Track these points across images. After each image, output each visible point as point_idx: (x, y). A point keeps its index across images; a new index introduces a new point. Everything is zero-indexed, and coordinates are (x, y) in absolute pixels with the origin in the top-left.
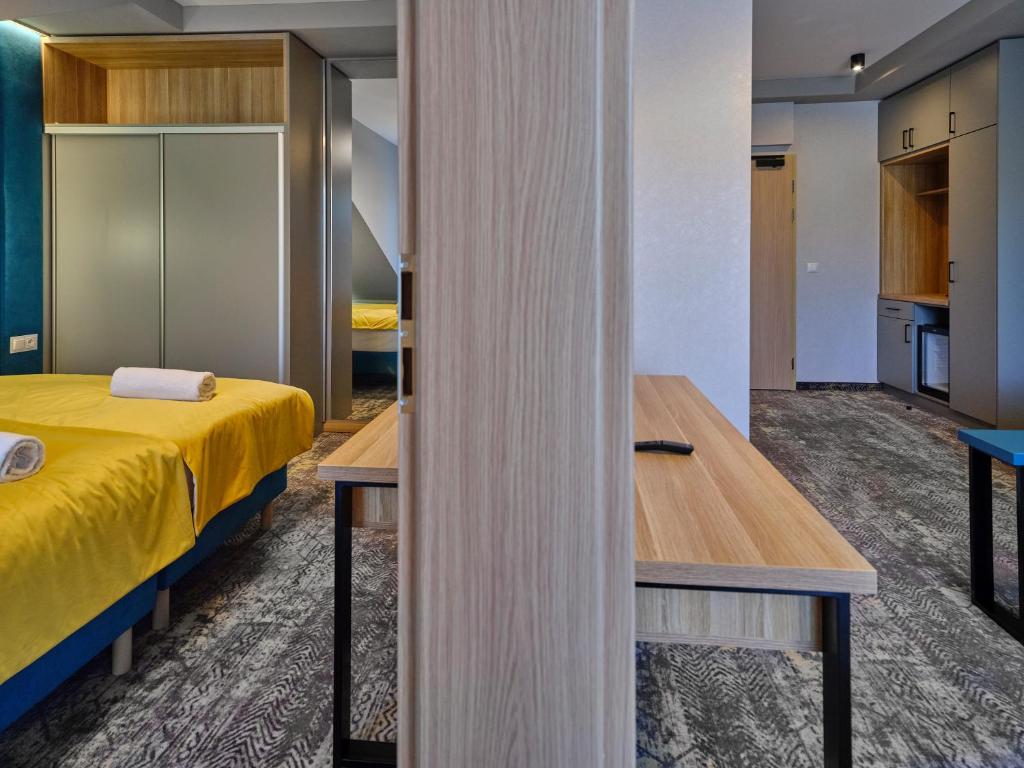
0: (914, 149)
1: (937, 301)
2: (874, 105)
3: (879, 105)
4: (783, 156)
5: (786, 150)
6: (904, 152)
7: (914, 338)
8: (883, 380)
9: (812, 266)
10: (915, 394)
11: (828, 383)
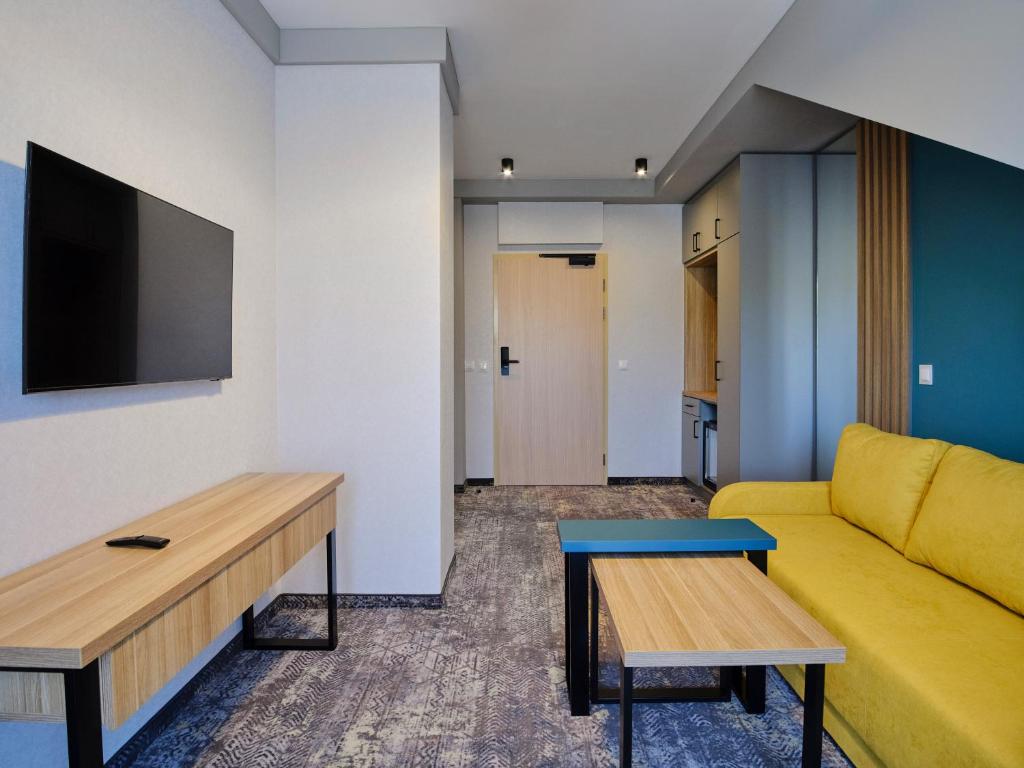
0: (701, 252)
1: (710, 398)
2: (679, 208)
3: (684, 209)
4: (594, 255)
5: (598, 249)
6: (695, 254)
7: (700, 433)
8: (686, 475)
9: (622, 364)
10: (700, 487)
11: (637, 478)
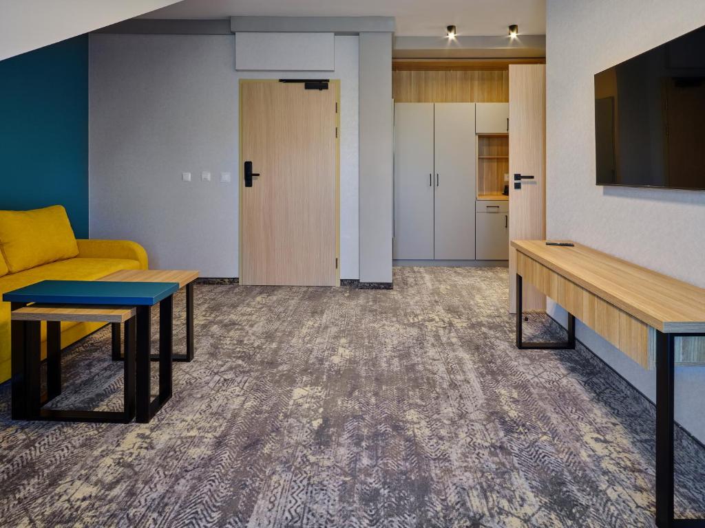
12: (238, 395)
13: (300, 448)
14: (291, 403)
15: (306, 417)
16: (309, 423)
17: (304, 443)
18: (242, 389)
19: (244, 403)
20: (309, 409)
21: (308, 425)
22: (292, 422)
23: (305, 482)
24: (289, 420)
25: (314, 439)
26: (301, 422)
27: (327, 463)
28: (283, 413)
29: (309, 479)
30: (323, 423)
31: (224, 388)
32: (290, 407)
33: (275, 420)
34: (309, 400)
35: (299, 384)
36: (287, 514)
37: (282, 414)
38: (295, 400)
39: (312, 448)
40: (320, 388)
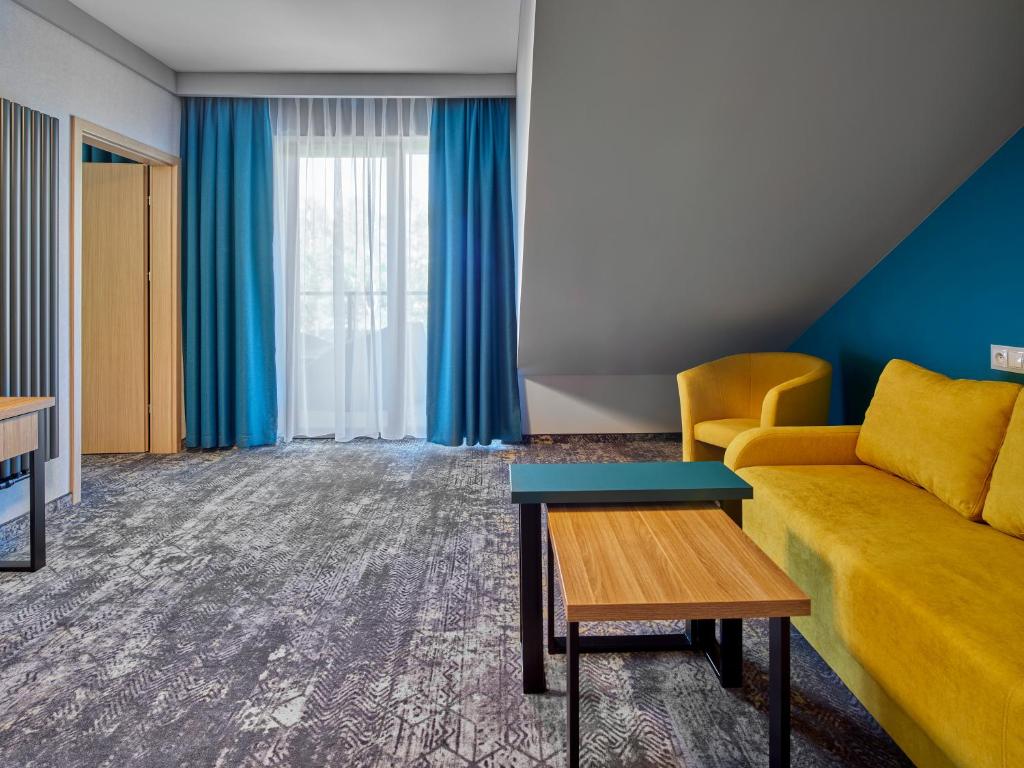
12: (405, 702)
13: (311, 623)
14: (310, 689)
15: (292, 664)
16: (290, 654)
17: (305, 627)
18: (403, 720)
19: (392, 685)
20: (283, 677)
21: (292, 651)
22: (314, 654)
23: (312, 594)
24: (318, 657)
25: (290, 632)
26: (302, 654)
27: (284, 608)
28: (326, 670)
29: (308, 596)
30: (270, 653)
31: (438, 718)
32: (314, 679)
33: (339, 657)
34: (277, 695)
35: (285, 736)
36: (333, 575)
37: (329, 666)
38: (303, 695)
39: (295, 622)
40: (245, 727)
